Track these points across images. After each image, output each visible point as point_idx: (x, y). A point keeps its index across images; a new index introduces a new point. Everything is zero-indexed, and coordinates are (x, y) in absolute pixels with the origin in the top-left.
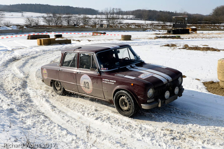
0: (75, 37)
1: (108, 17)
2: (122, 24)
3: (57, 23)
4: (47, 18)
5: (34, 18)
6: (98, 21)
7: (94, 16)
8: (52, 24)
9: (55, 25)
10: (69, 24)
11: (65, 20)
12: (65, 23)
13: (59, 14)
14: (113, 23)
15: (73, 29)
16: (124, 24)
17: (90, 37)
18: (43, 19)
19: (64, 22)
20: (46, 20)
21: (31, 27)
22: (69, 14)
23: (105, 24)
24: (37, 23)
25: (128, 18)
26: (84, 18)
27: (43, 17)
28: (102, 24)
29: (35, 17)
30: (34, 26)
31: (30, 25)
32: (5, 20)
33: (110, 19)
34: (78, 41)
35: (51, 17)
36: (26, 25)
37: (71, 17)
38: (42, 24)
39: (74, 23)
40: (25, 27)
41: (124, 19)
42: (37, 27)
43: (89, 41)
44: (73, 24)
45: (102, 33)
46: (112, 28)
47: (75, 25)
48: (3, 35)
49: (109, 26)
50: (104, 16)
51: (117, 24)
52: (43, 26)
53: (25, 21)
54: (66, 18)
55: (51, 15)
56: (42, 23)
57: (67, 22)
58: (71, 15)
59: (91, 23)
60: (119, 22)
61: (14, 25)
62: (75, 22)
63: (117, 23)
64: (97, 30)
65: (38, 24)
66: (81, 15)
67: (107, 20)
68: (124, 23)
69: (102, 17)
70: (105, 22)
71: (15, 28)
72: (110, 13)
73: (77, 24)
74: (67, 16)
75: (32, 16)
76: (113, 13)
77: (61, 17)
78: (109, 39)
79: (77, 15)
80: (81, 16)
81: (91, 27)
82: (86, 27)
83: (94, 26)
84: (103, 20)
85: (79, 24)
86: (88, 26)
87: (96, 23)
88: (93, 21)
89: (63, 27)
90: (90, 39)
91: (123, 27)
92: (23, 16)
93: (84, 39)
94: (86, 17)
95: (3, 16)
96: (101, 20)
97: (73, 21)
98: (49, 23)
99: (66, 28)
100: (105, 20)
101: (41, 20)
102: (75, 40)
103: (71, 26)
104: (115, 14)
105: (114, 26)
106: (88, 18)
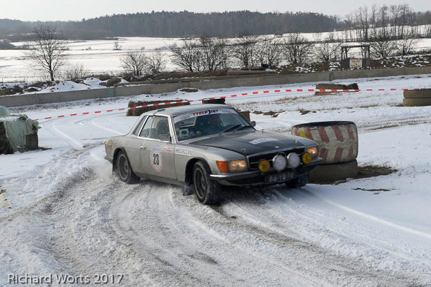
0: (264, 103)
1: (366, 36)
2: (411, 53)
3: (211, 65)
4: (185, 52)
5: (148, 54)
6: (335, 50)
7: (324, 36)
8: (199, 66)
9: (207, 69)
10: (246, 63)
11: (234, 53)
12: (235, 63)
13: (220, 37)
14: (382, 53)
15: (258, 79)
16: (419, 53)
17: (308, 101)
18: (170, 53)
19: (232, 59)
20: (182, 56)
21: (139, 80)
22: (247, 34)
23: (356, 56)
24: (156, 67)
26: (292, 44)
27: (173, 48)
28: (348, 60)
29: (150, 51)
30: (147, 77)
31: (138, 73)
32: (69, 65)
33: (371, 40)
34: (271, 113)
35: (194, 46)
36: (127, 74)
37: (254, 43)
38: (171, 70)
39: (261, 60)
40: (123, 81)
41: (420, 37)
42: (158, 79)
43: (304, 112)
44: (260, 65)
45: (345, 88)
46: (377, 67)
47: (265, 66)
48: (63, 106)
49: (368, 62)
50: (354, 34)
51: (394, 55)
52: (174, 75)
53: (124, 65)
54: (238, 48)
55: (197, 41)
56: (170, 65)
57: (241, 59)
58: (251, 39)
59: (313, 56)
60: (401, 48)
61: (93, 76)
62: (265, 59)
63: (395, 51)
64: (332, 77)
65: (160, 70)
66: (284, 35)
67: (361, 46)
68: (418, 50)
69: (349, 38)
70: (356, 52)
71: (96, 85)
72: (372, 21)
73: (271, 63)
74: (241, 40)
75: (143, 48)
76: (383, 23)
77: (222, 46)
78: (365, 104)
79: (273, 36)
80: (282, 39)
81: (312, 70)
82: (297, 70)
83: (322, 66)
84: (350, 47)
85: (278, 63)
86: (305, 67)
87: (328, 57)
88: (320, 52)
89: (230, 74)
90: (306, 107)
91: (415, 62)
92: (118, 48)
93: (289, 108)
94: (297, 41)
95: (65, 52)
96: (343, 48)
97: (259, 55)
98: (190, 65)
99: (238, 78)
100: (357, 46)
101: (168, 58)
102: (261, 113)
103: (252, 70)
104: (389, 25)
105: (385, 63)
106: (303, 43)
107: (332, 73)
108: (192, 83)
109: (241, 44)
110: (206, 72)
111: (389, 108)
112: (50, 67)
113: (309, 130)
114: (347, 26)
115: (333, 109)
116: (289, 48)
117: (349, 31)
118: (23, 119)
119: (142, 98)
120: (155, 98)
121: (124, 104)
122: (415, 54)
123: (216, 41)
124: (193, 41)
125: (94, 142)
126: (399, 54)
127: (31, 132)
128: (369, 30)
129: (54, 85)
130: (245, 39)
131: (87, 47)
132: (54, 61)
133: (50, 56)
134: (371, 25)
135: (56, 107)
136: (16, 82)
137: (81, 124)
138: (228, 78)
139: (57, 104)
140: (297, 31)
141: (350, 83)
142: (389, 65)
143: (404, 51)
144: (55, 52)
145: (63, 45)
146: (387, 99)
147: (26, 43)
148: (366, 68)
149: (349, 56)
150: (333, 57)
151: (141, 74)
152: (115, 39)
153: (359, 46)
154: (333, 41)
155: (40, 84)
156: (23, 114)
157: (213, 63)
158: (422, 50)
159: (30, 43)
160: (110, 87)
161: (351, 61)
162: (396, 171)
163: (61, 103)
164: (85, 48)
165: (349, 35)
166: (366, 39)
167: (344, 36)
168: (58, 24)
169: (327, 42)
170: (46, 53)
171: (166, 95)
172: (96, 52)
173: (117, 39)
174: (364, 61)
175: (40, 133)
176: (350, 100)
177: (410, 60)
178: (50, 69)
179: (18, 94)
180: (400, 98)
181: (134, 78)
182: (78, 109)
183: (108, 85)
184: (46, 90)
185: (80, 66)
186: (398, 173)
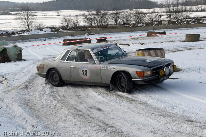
0: (124, 40)
1: (170, 10)
2: (189, 18)
3: (101, 23)
4: (89, 17)
5: (72, 18)
6: (156, 17)
7: (151, 10)
8: (95, 23)
9: (99, 25)
10: (116, 22)
11: (111, 18)
12: (111, 22)
13: (105, 10)
14: (176, 18)
15: (122, 29)
16: (193, 18)
17: (143, 39)
18: (82, 17)
19: (110, 20)
20: (88, 19)
21: (68, 29)
22: (117, 9)
24: (76, 23)
25: (198, 10)
26: (137, 14)
27: (83, 15)
28: (161, 21)
29: (73, 16)
30: (72, 28)
31: (68, 26)
32: (37, 22)
33: (172, 12)
34: (127, 44)
35: (93, 14)
36: (63, 27)
37: (120, 13)
38: (83, 25)
39: (123, 21)
40: (61, 30)
41: (193, 11)
42: (77, 29)
43: (142, 44)
44: (122, 23)
45: (160, 33)
46: (174, 24)
47: (125, 24)
48: (33, 41)
49: (170, 22)
50: (164, 10)
51: (182, 19)
52: (84, 27)
53: (62, 22)
54: (112, 15)
55: (94, 12)
56: (82, 23)
57: (114, 20)
58: (119, 11)
59: (146, 19)
60: (185, 16)
61: (47, 27)
62: (125, 20)
63: (182, 17)
64: (154, 29)
65: (78, 25)
67: (167, 15)
68: (192, 17)
69: (162, 11)
70: (165, 18)
71: (49, 31)
72: (173, 4)
73: (127, 22)
74: (114, 12)
75: (70, 15)
76: (177, 5)
77: (106, 14)
78: (169, 41)
79: (128, 10)
80: (132, 11)
81: (145, 25)
82: (139, 25)
83: (150, 23)
84: (163, 15)
85: (130, 22)
86: (143, 24)
87: (153, 19)
88: (149, 17)
89: (109, 27)
90: (142, 42)
91: (191, 22)
92: (59, 15)
93: (135, 42)
94: (139, 12)
95: (35, 17)
96: (159, 15)
97: (122, 18)
98: (91, 23)
99: (112, 29)
100: (165, 15)
101: (81, 20)
102: (123, 44)
103: (119, 25)
104: (180, 6)
105: (178, 23)
106: (142, 13)
107: (154, 27)
108: (92, 31)
109: (114, 14)
110: (98, 26)
111: (179, 42)
112: (28, 23)
113: (143, 52)
114: (161, 6)
115: (154, 43)
116: (135, 16)
117: (162, 8)
118: (15, 46)
119: (70, 37)
120: (75, 38)
121: (61, 40)
122: (191, 18)
123: (103, 12)
124: (93, 12)
125: (47, 57)
126: (184, 19)
127: (19, 52)
128: (171, 8)
129: (30, 31)
130: (116, 11)
131: (45, 14)
132: (29, 21)
133: (28, 18)
134: (172, 6)
135: (31, 41)
136: (13, 30)
137: (42, 49)
138: (108, 29)
139: (31, 40)
140: (139, 8)
141: (162, 31)
142: (180, 23)
143: (186, 17)
144: (30, 17)
145: (34, 13)
146: (178, 39)
147: (17, 12)
148: (169, 25)
149: (162, 19)
150: (155, 20)
151: (69, 27)
152: (57, 11)
153: (166, 15)
154: (155, 13)
155: (23, 31)
156: (15, 44)
157: (102, 22)
158: (194, 17)
159: (19, 12)
160: (55, 32)
161: (163, 22)
162: (181, 70)
163: (33, 40)
164: (44, 15)
165: (162, 10)
166: (170, 12)
167: (160, 10)
168: (32, 4)
169: (153, 13)
170: (26, 17)
171: (80, 36)
172: (48, 17)
173: (58, 11)
174: (169, 21)
175: (23, 53)
176: (162, 39)
177: (189, 21)
178: (28, 24)
179: (13, 35)
180: (184, 38)
181: (66, 29)
182: (41, 43)
183: (54, 31)
184: (26, 34)
185: (41, 23)
186: (182, 71)
